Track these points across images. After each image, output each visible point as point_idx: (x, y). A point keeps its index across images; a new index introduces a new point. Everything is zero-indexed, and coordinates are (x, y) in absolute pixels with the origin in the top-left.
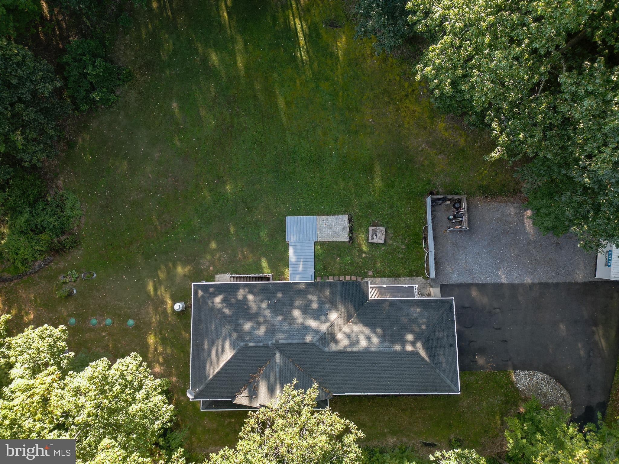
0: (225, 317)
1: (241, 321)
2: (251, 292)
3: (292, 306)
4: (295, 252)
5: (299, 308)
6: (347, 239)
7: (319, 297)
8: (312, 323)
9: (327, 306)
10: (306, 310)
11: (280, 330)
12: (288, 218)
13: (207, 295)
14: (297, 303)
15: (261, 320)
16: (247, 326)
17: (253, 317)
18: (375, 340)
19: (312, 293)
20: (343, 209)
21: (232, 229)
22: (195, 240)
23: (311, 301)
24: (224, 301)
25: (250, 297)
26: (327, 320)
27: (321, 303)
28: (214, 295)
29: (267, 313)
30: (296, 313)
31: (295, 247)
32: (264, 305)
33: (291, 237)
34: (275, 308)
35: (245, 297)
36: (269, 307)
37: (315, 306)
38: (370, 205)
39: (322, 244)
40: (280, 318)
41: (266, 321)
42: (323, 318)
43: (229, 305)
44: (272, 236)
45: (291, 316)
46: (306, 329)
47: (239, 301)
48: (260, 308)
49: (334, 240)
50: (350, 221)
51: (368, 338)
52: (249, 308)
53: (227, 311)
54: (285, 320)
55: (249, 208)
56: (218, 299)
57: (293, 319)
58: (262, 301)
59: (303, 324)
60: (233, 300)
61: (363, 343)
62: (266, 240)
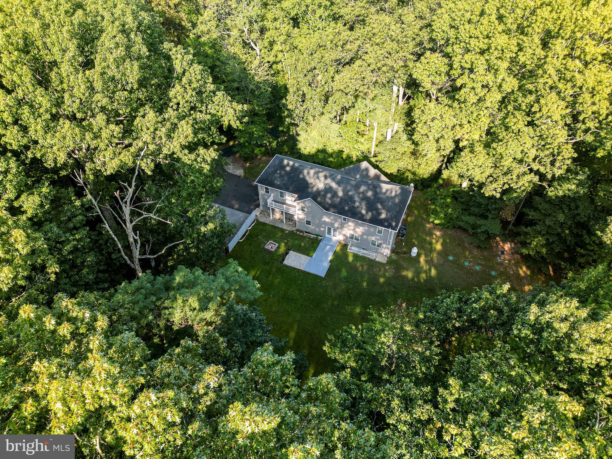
0: (382, 203)
1: (372, 197)
2: (363, 215)
3: (342, 199)
4: (328, 256)
5: (338, 197)
6: (291, 252)
7: (325, 200)
8: (334, 185)
9: (322, 193)
10: (335, 194)
11: (352, 186)
12: (323, 276)
13: (390, 221)
14: (338, 200)
15: (361, 195)
16: (370, 194)
17: (365, 198)
18: (305, 172)
19: (327, 203)
20: (284, 268)
21: (365, 284)
22: (394, 287)
23: (330, 199)
24: (380, 214)
25: (364, 212)
26: (325, 184)
27: (325, 196)
28: (385, 220)
29: (356, 199)
30: (340, 194)
31: (326, 259)
32: (357, 204)
33: (326, 265)
34: (351, 199)
35: (367, 213)
36: (354, 202)
37: (329, 195)
38: (266, 263)
39: (308, 255)
40: (350, 193)
41: (359, 193)
42: (327, 186)
43: (377, 209)
44: (339, 271)
45: (344, 192)
46: (339, 183)
47: (371, 211)
48: (360, 203)
49: (299, 255)
50: (283, 260)
51: (308, 173)
52: (366, 205)
53: (379, 206)
54: (348, 191)
55: (348, 292)
56: (383, 216)
57: (343, 191)
58: (358, 207)
59: (339, 186)
60: (374, 212)
61: (312, 172)
62: (344, 270)
